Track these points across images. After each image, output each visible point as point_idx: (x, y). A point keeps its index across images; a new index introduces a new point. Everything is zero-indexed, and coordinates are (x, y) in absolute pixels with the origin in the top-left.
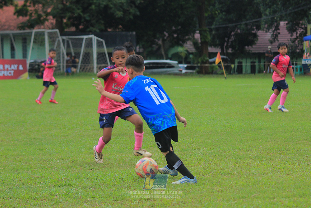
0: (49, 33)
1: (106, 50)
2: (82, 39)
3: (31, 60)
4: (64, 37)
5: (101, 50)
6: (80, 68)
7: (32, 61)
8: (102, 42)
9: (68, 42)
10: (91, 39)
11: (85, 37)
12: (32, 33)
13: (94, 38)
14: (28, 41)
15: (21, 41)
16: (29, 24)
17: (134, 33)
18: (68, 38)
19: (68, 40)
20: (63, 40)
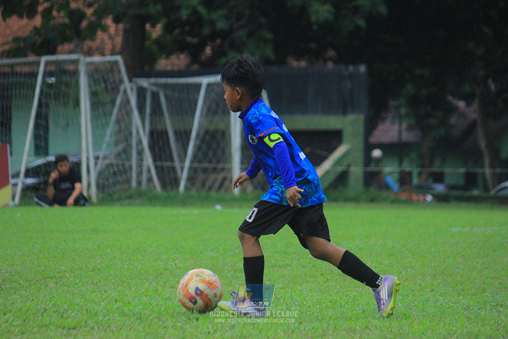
0: (89, 66)
2: (198, 87)
4: (144, 83)
9: (155, 96)
11: (206, 81)
16: (39, 40)
17: (362, 69)
18: (156, 85)
19: (155, 89)
20: (141, 92)
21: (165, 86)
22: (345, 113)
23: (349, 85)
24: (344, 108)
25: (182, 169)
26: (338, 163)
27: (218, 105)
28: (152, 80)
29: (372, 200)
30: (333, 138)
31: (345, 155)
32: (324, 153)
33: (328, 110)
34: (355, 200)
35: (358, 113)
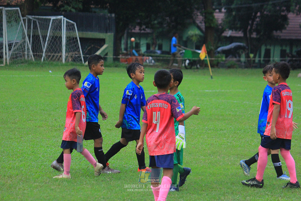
1: (77, 34)
2: (50, 19)
4: (30, 17)
5: (72, 34)
8: (73, 25)
9: (35, 22)
10: (60, 21)
11: (52, 18)
13: (64, 20)
17: (113, 15)
18: (35, 18)
21: (38, 19)
22: (106, 32)
23: (108, 21)
24: (106, 31)
26: (103, 51)
29: (116, 66)
30: (102, 42)
31: (106, 49)
32: (98, 47)
33: (100, 31)
34: (109, 66)
35: (111, 33)
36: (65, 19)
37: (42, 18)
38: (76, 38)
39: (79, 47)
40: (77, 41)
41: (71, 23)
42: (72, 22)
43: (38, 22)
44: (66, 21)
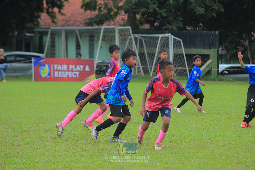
0: (119, 30)
1: (183, 51)
2: (158, 38)
3: (98, 60)
4: (137, 36)
5: (178, 51)
6: (154, 71)
7: (100, 61)
8: (180, 42)
9: (141, 40)
10: (167, 38)
11: (160, 36)
12: (101, 29)
13: (171, 37)
14: (95, 39)
15: (88, 39)
16: (98, 19)
17: (217, 32)
18: (141, 37)
19: (141, 38)
20: (136, 39)
21: (145, 37)
22: (210, 49)
24: (210, 47)
25: (151, 68)
26: (208, 66)
27: (165, 45)
28: (140, 35)
29: (220, 80)
30: (205, 58)
31: (210, 64)
32: (204, 63)
33: (204, 47)
34: (214, 80)
35: (215, 49)
36: (173, 36)
37: (150, 37)
38: (182, 54)
39: (185, 62)
40: (183, 57)
41: (177, 40)
42: (179, 39)
43: (144, 40)
44: (174, 38)
